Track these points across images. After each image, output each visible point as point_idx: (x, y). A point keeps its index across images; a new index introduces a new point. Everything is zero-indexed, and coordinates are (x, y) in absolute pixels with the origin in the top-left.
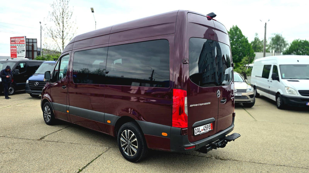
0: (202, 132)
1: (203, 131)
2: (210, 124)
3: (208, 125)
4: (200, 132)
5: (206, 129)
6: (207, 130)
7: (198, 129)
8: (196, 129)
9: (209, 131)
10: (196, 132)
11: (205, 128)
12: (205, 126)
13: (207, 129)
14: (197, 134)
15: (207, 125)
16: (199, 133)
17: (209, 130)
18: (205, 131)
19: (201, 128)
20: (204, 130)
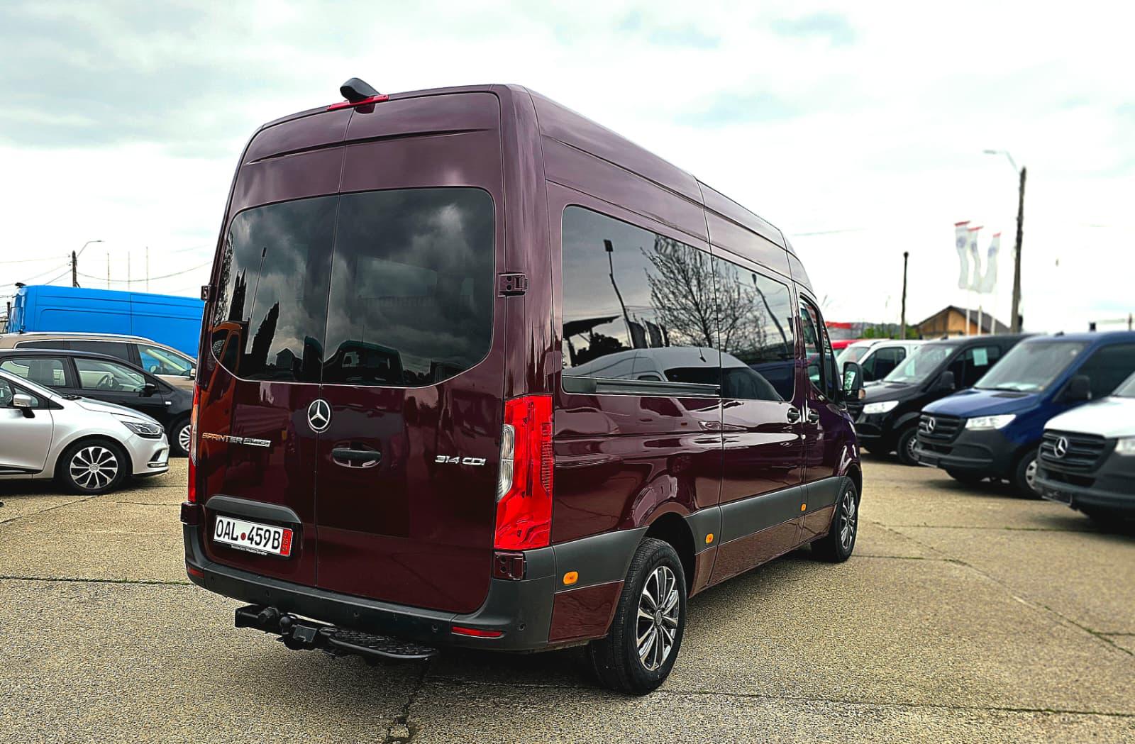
0: (240, 542)
1: (246, 543)
2: (281, 531)
3: (273, 529)
4: (233, 539)
5: (257, 539)
6: (261, 547)
7: (229, 523)
8: (221, 521)
9: (270, 554)
10: (219, 533)
11: (254, 533)
12: (257, 526)
13: (264, 541)
14: (221, 539)
15: (265, 527)
16: (226, 540)
17: (269, 548)
18: (254, 546)
19: (242, 527)
20: (251, 539)
